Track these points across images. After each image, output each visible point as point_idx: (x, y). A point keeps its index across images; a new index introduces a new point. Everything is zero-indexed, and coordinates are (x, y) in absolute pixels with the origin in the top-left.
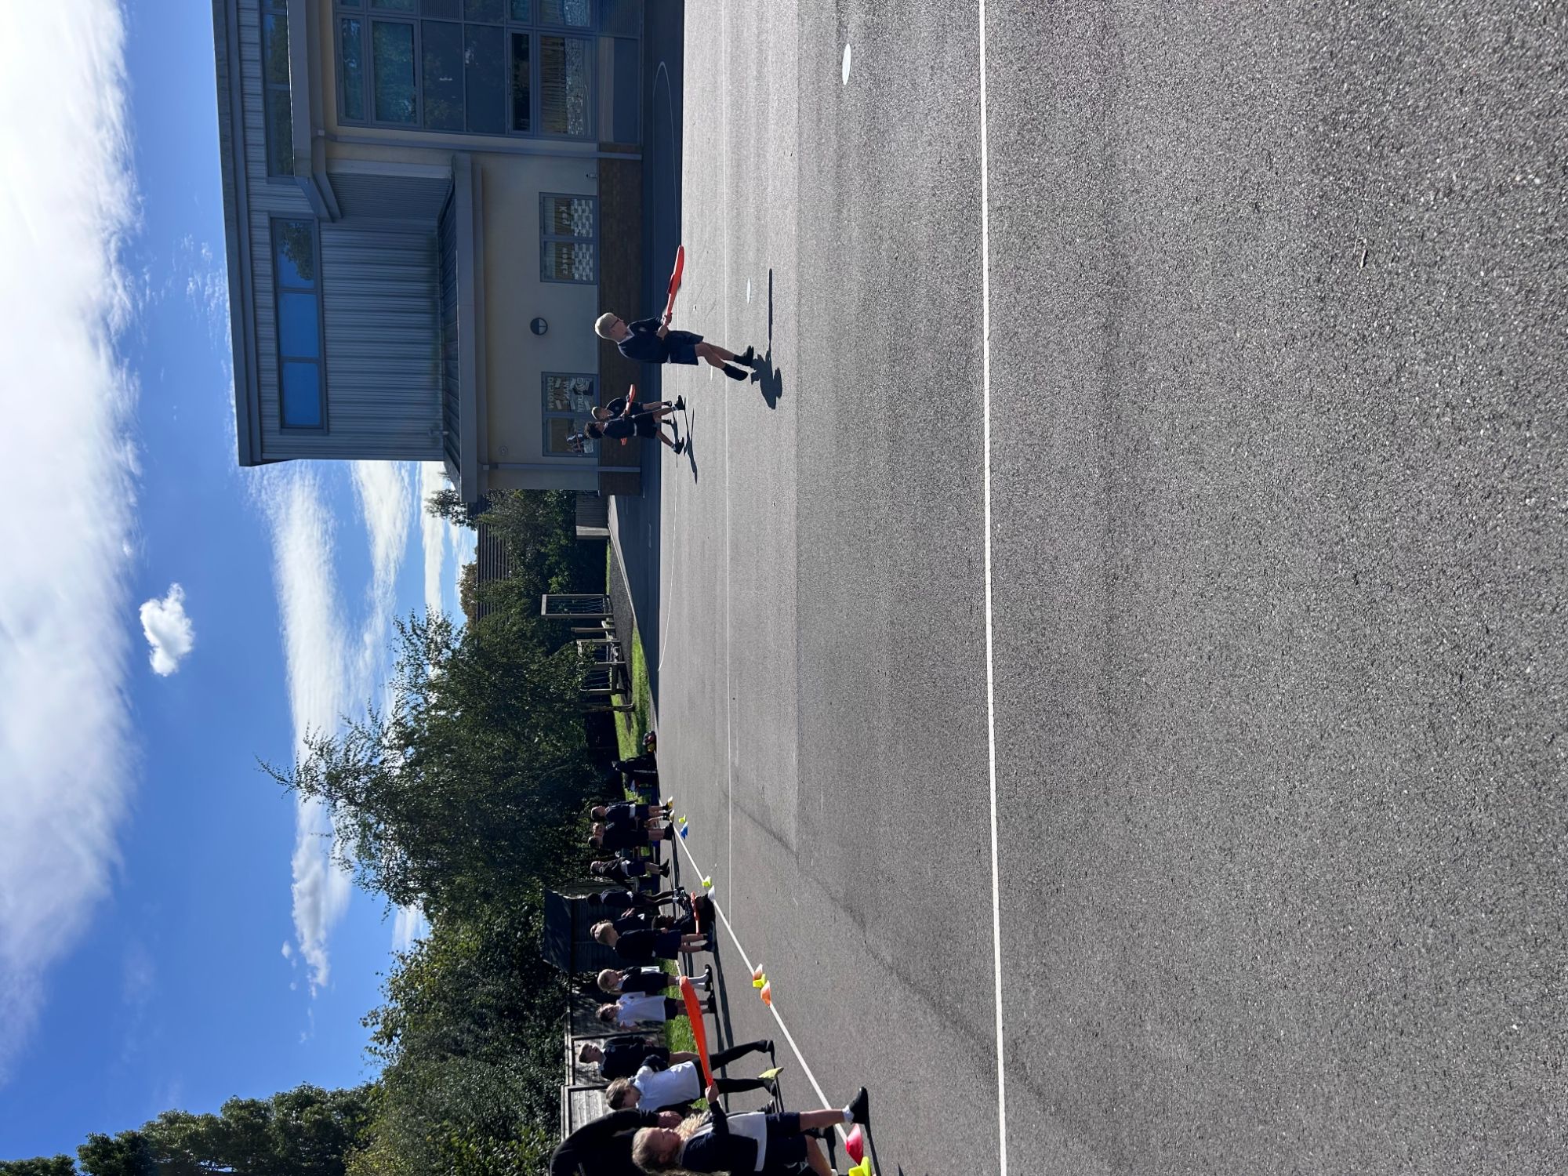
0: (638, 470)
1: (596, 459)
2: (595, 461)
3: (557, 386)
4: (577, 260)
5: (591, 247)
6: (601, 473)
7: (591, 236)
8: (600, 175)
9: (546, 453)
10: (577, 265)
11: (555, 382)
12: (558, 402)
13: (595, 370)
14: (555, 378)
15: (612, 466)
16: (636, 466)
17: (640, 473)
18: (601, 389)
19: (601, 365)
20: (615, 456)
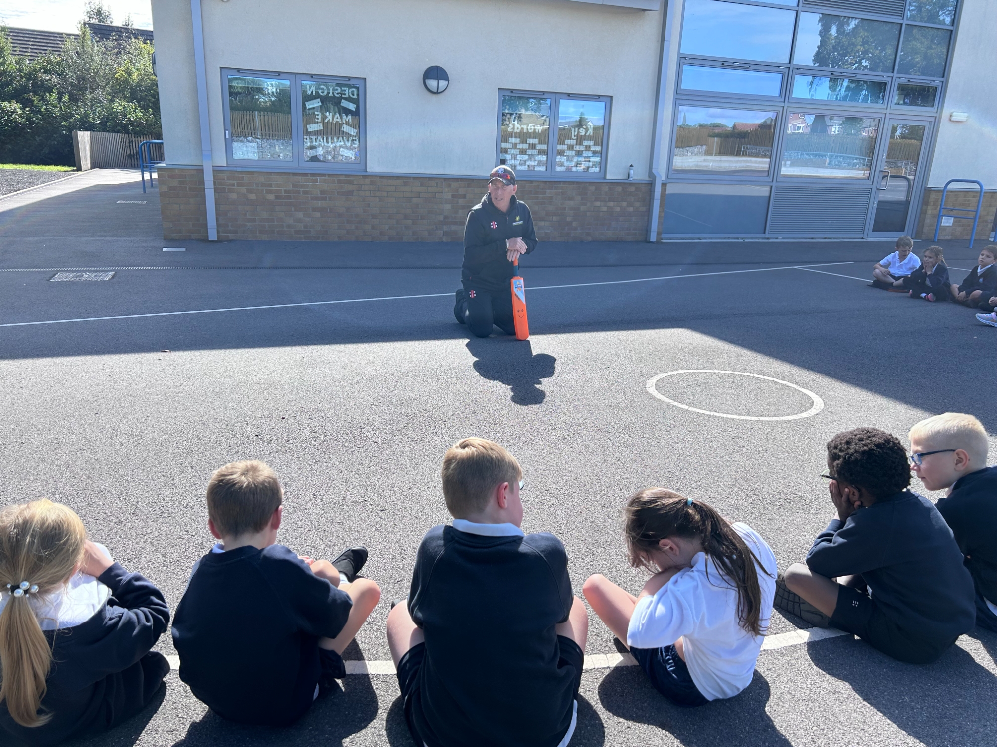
0: (213, 235)
1: (224, 164)
2: (221, 162)
3: (345, 103)
4: (525, 146)
5: (543, 169)
6: (200, 171)
7: (558, 169)
8: (631, 184)
9: (227, 75)
10: (520, 146)
11: (349, 99)
12: (316, 103)
13: (374, 167)
14: (356, 101)
15: (216, 190)
16: (218, 232)
17: (205, 240)
18: (347, 176)
19: (383, 177)
20: (234, 196)
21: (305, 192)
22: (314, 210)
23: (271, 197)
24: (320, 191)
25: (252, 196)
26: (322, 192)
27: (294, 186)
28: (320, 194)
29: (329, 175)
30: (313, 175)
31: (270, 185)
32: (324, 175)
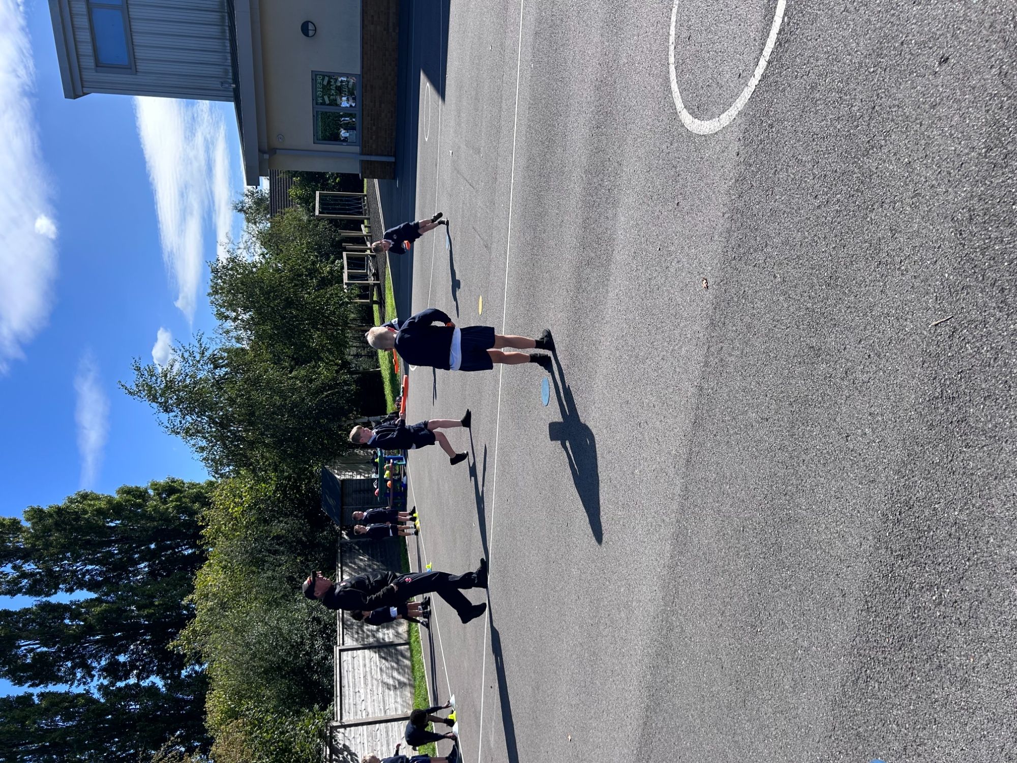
0: (392, 159)
1: (358, 147)
2: (357, 149)
3: (325, 83)
6: (362, 162)
9: (317, 140)
11: (323, 80)
12: (326, 98)
13: (358, 71)
14: (324, 76)
15: (371, 155)
16: (391, 156)
17: (395, 163)
18: (362, 88)
19: (363, 67)
20: (374, 146)
22: (380, 107)
23: (374, 128)
25: (374, 137)
27: (368, 116)
29: (362, 97)
30: (363, 105)
31: (368, 128)
32: (362, 100)
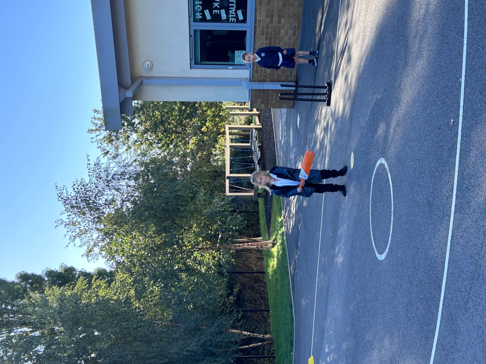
9: (194, 64)
12: (207, 12)
21: (267, 28)
22: (279, 22)
24: (267, 17)
26: (267, 16)
27: (263, 34)
28: (269, 18)
29: (256, 11)
30: (255, 22)
32: (256, 15)
